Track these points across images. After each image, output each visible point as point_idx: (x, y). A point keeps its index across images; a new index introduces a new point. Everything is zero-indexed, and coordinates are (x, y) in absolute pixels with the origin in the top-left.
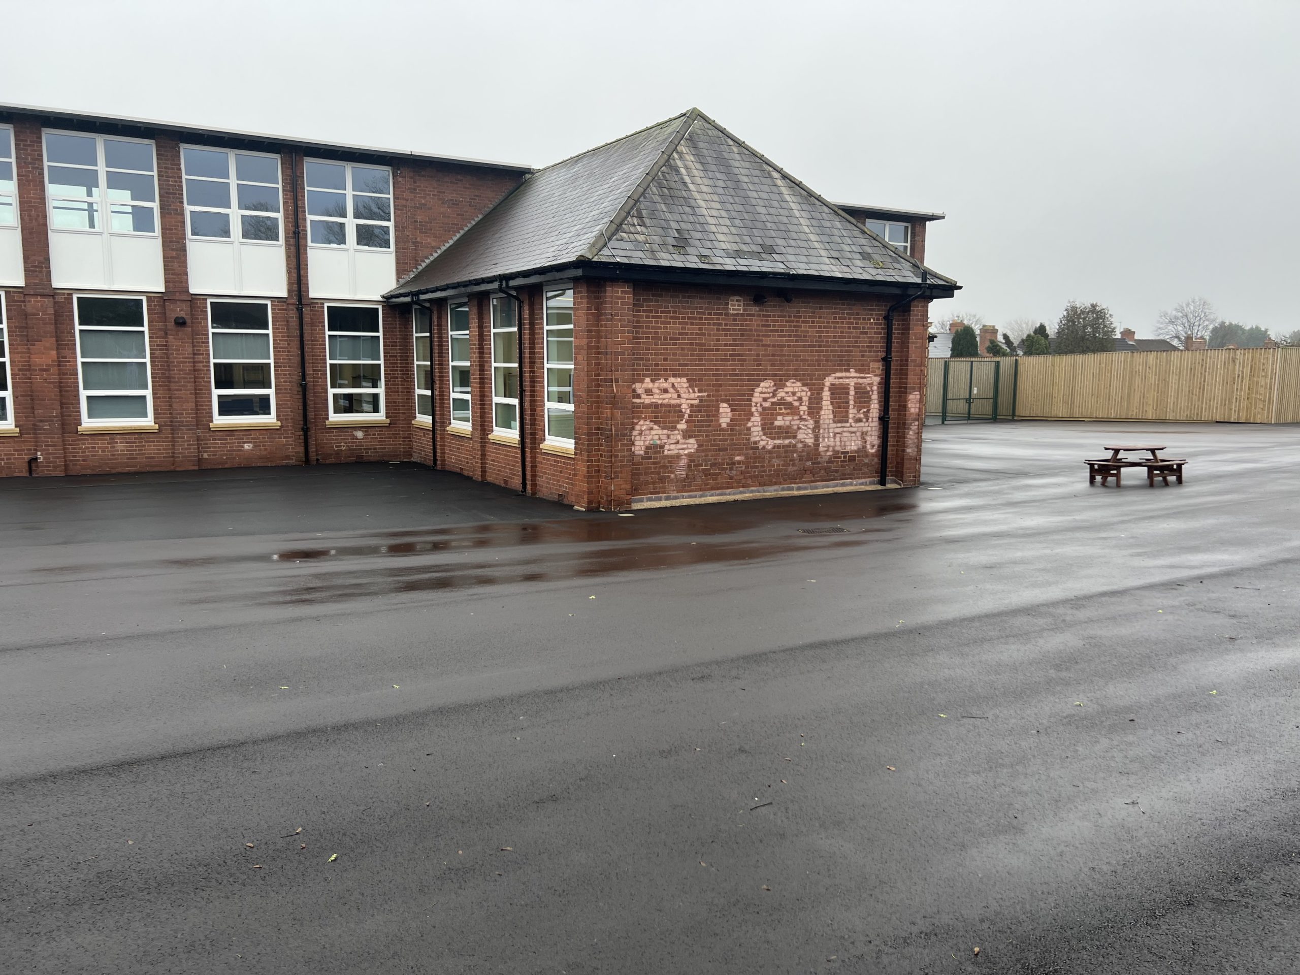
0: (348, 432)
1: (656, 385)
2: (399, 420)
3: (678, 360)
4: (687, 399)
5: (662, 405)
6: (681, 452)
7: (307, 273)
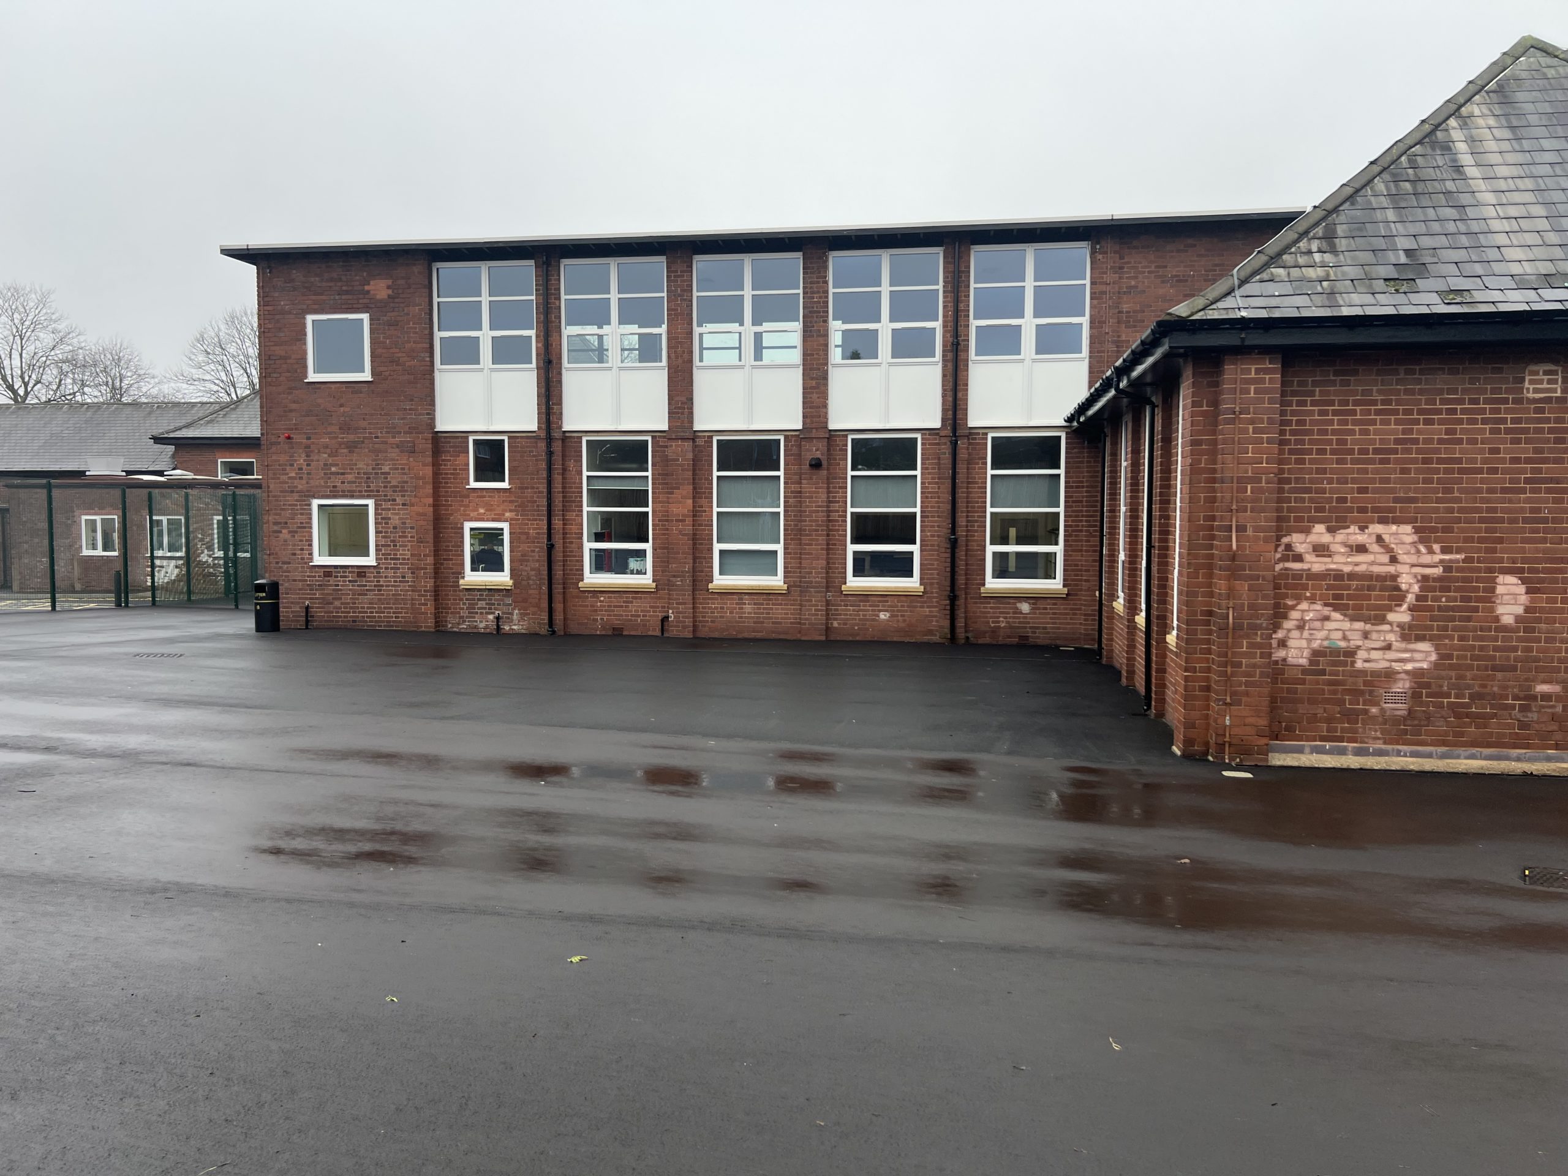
0: (1009, 603)
1: (1340, 536)
2: (1081, 590)
4: (1413, 566)
7: (967, 395)
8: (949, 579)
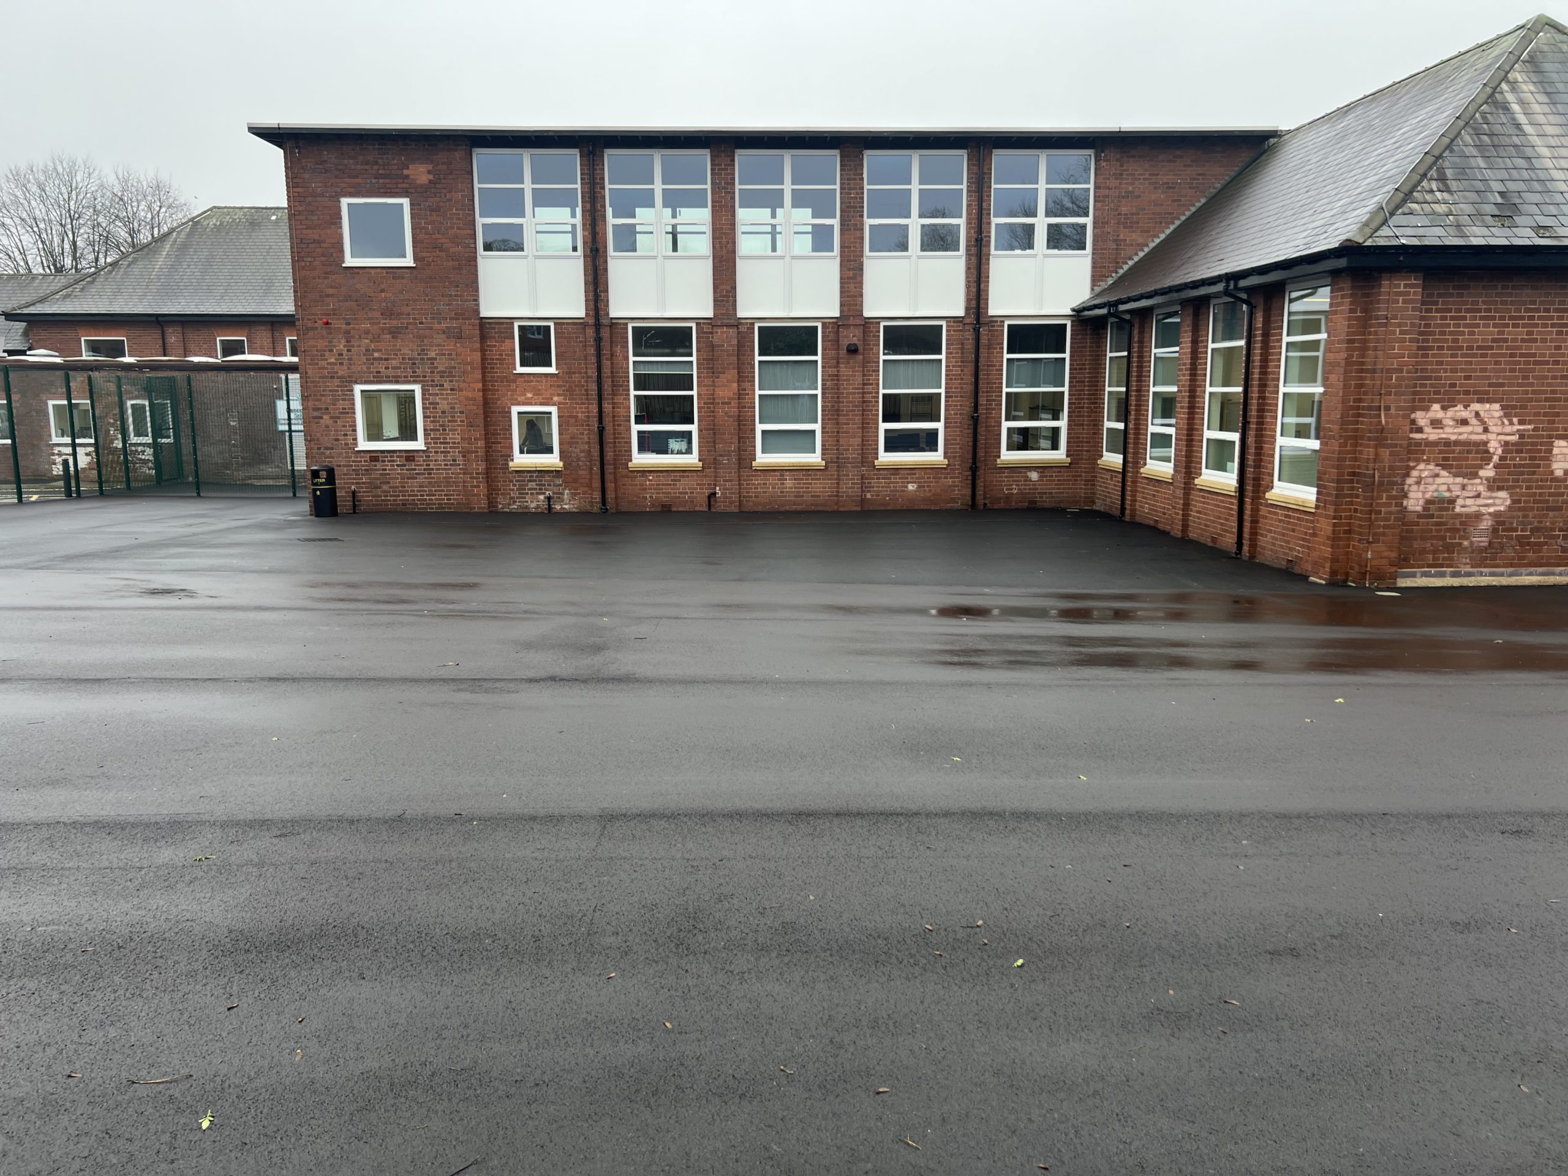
0: (1021, 472)
1: (1450, 413)
2: (1082, 459)
3: (1488, 378)
4: (1499, 434)
5: (1457, 443)
6: (1483, 510)
7: (988, 286)
8: (971, 452)
